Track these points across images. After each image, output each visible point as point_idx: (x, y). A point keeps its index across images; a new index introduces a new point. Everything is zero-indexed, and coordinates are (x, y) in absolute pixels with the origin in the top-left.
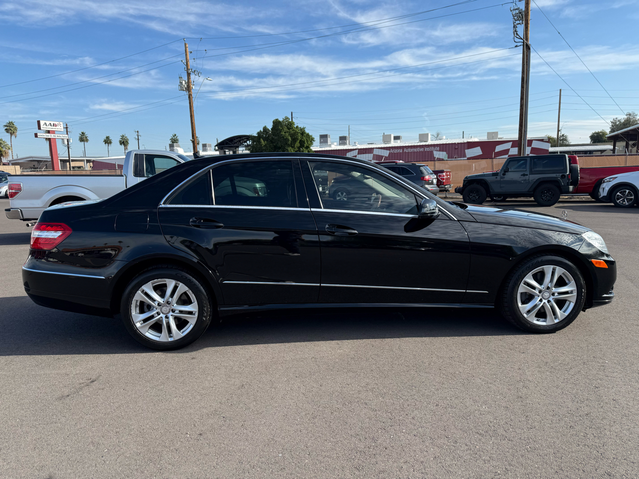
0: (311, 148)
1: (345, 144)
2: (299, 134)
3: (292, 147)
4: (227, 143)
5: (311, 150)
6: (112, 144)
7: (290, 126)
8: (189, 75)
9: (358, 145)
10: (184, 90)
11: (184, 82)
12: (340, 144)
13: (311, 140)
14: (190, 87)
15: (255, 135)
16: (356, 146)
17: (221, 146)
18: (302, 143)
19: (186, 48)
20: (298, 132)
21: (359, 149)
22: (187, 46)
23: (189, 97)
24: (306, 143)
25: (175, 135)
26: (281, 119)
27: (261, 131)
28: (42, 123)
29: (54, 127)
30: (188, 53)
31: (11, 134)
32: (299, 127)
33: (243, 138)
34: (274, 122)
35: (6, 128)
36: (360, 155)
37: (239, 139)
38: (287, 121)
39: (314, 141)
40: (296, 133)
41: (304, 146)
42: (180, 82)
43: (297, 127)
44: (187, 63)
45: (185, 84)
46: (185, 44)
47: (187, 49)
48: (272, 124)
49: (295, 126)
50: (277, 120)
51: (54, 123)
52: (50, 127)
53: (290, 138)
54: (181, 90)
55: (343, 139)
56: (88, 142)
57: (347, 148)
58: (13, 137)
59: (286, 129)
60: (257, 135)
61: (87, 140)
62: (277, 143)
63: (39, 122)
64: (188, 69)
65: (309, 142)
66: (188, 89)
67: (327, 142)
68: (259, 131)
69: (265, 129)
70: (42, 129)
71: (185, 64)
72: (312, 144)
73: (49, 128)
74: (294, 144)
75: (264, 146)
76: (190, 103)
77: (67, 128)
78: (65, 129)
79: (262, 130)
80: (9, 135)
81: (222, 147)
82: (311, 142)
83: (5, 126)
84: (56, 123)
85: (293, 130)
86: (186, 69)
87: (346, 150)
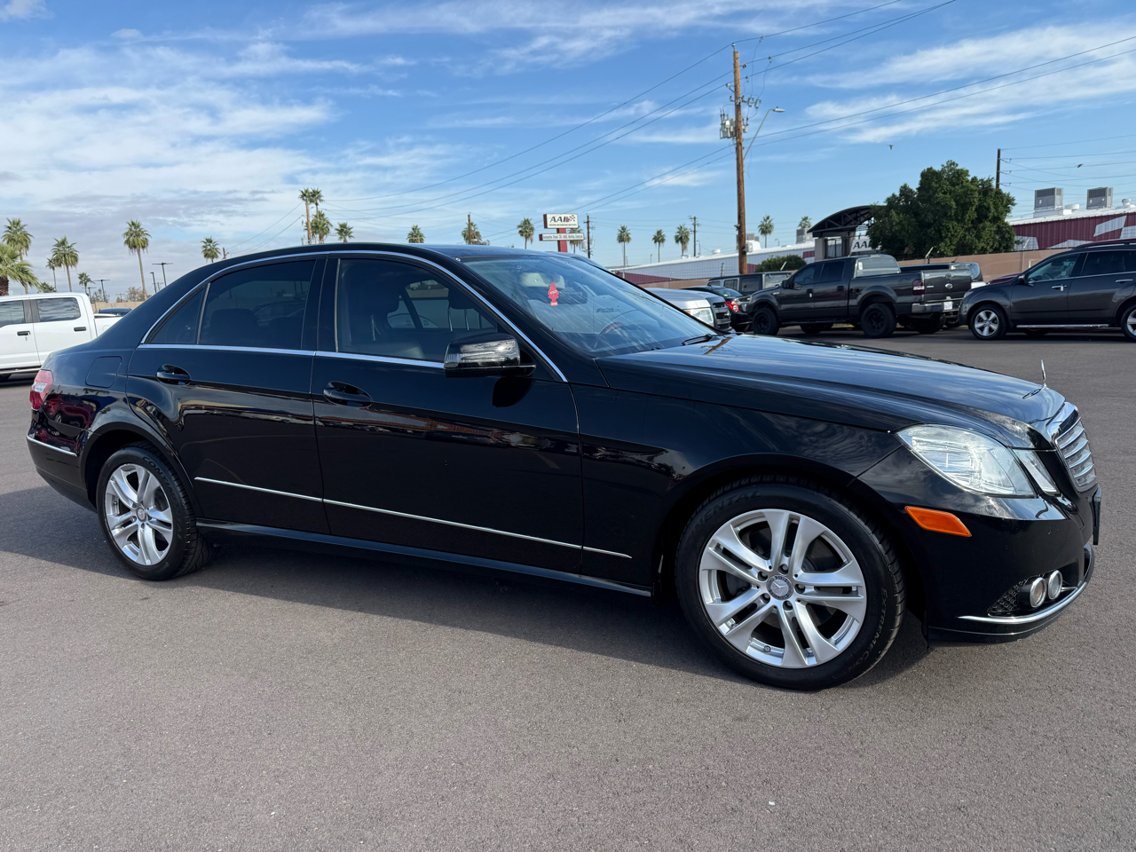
0: (1007, 220)
1: (1102, 205)
2: (976, 194)
3: (958, 221)
4: (830, 225)
5: (1006, 224)
6: (665, 242)
7: (958, 179)
8: (738, 107)
9: (1132, 206)
10: (728, 138)
11: (728, 123)
12: (1089, 207)
13: (1006, 203)
14: (739, 129)
15: (882, 203)
16: (1127, 207)
17: (821, 230)
18: (982, 213)
19: (735, 59)
20: (972, 190)
21: (1128, 214)
22: (738, 55)
23: (737, 149)
24: (993, 210)
25: (768, 218)
26: (938, 168)
27: (894, 195)
28: (549, 217)
29: (565, 223)
30: (739, 69)
31: (527, 238)
32: (979, 178)
33: (862, 213)
34: (923, 175)
35: (520, 229)
36: (1130, 228)
37: (854, 215)
38: (951, 170)
39: (1013, 205)
40: (968, 193)
41: (986, 217)
42: (722, 124)
43: (974, 179)
44: (736, 86)
45: (731, 124)
46: (734, 53)
47: (738, 61)
48: (920, 179)
49: (970, 178)
50: (930, 170)
51: (566, 215)
52: (559, 222)
53: (953, 203)
54: (724, 137)
55: (1097, 195)
56: (631, 242)
57: (1104, 214)
58: (529, 242)
59: (947, 186)
60: (886, 204)
61: (629, 239)
62: (926, 216)
63: (545, 216)
64: (736, 98)
65: (1001, 209)
66: (736, 133)
67: (1053, 205)
68: (890, 195)
69: (905, 191)
70: (549, 226)
71: (733, 89)
72: (1009, 211)
73: (560, 224)
74: (963, 215)
75: (897, 224)
76: (738, 159)
77: (588, 222)
78: (586, 225)
79: (898, 194)
80: (523, 239)
81: (822, 233)
82: (1006, 206)
83: (519, 227)
84: (568, 216)
85: (963, 187)
86: (733, 98)
87: (1095, 218)
